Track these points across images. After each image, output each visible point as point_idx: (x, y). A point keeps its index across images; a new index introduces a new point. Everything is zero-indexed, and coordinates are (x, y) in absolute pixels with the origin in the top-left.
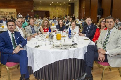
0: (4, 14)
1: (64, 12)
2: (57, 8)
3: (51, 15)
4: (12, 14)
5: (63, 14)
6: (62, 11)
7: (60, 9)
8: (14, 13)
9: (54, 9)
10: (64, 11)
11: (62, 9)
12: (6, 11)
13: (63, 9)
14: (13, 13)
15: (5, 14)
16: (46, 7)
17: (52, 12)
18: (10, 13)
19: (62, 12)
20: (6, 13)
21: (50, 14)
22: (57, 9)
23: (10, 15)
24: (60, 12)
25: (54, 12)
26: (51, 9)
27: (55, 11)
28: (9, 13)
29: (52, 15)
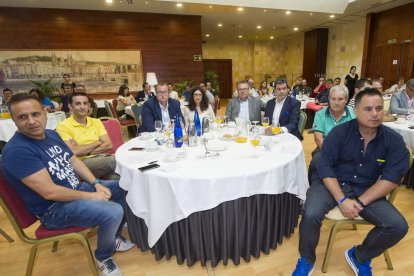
0: (94, 70)
1: (277, 63)
2: (257, 48)
3: (237, 74)
4: (124, 72)
5: (273, 69)
6: (269, 58)
7: (265, 54)
8: (133, 67)
9: (245, 53)
10: (278, 59)
11: (269, 54)
12: (104, 60)
13: (273, 54)
14: (129, 67)
15: (99, 73)
16: (221, 48)
17: (241, 64)
18: (118, 69)
19: (269, 64)
20: (103, 69)
21: (235, 69)
22: (257, 53)
23: (117, 76)
24: (264, 64)
25: (245, 64)
26: (236, 53)
27: (250, 59)
28: (113, 69)
29: (241, 74)
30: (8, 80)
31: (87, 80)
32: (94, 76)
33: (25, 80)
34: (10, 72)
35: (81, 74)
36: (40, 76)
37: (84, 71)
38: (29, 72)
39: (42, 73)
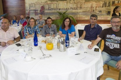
0: (89, 5)
4: (109, 6)
8: (116, 2)
18: (105, 4)
28: (101, 4)
30: (46, 11)
31: (84, 12)
32: (88, 9)
33: (53, 11)
34: (47, 7)
35: (81, 8)
36: (60, 9)
37: (83, 6)
38: (55, 7)
39: (61, 8)
